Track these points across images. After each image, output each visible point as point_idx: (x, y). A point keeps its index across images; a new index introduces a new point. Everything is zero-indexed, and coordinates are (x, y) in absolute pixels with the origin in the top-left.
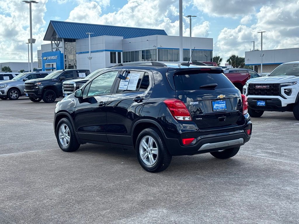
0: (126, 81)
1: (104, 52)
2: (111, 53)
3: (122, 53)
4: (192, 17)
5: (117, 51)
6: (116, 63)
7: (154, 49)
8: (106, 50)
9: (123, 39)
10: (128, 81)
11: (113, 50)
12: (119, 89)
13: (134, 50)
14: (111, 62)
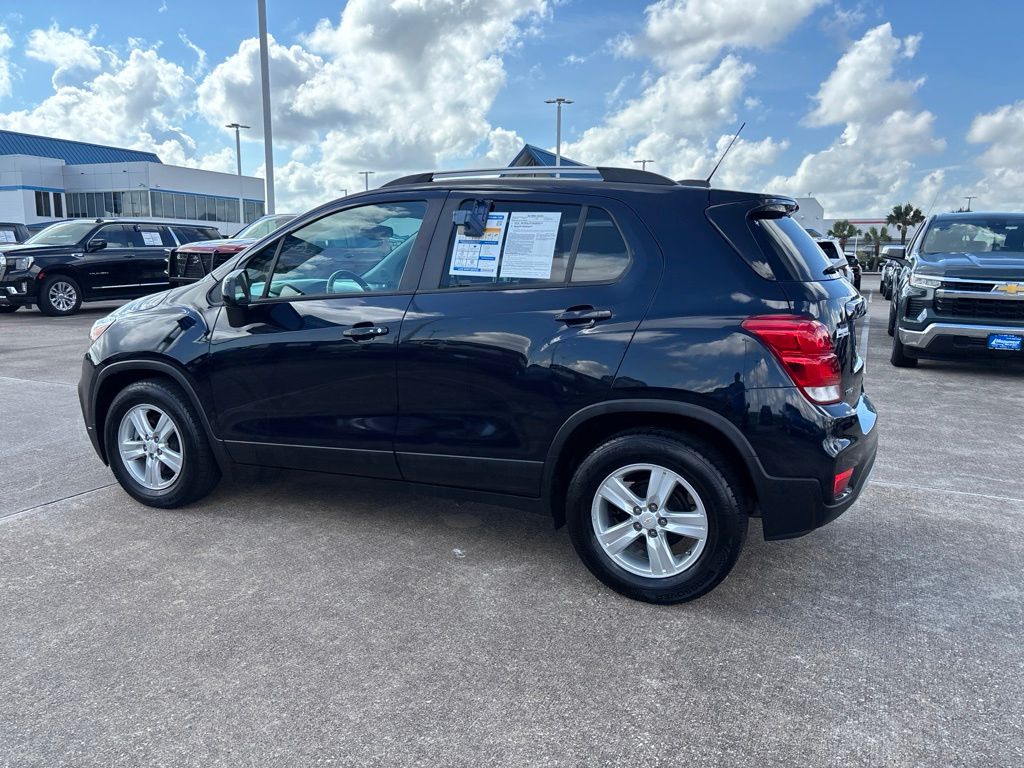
0: (482, 243)
1: (20, 191)
2: (38, 195)
3: (63, 195)
4: (240, 129)
5: (51, 190)
6: (50, 215)
7: (141, 192)
8: (24, 187)
9: (64, 164)
10: (497, 243)
11: (42, 189)
12: (452, 272)
13: (94, 191)
14: (39, 213)
